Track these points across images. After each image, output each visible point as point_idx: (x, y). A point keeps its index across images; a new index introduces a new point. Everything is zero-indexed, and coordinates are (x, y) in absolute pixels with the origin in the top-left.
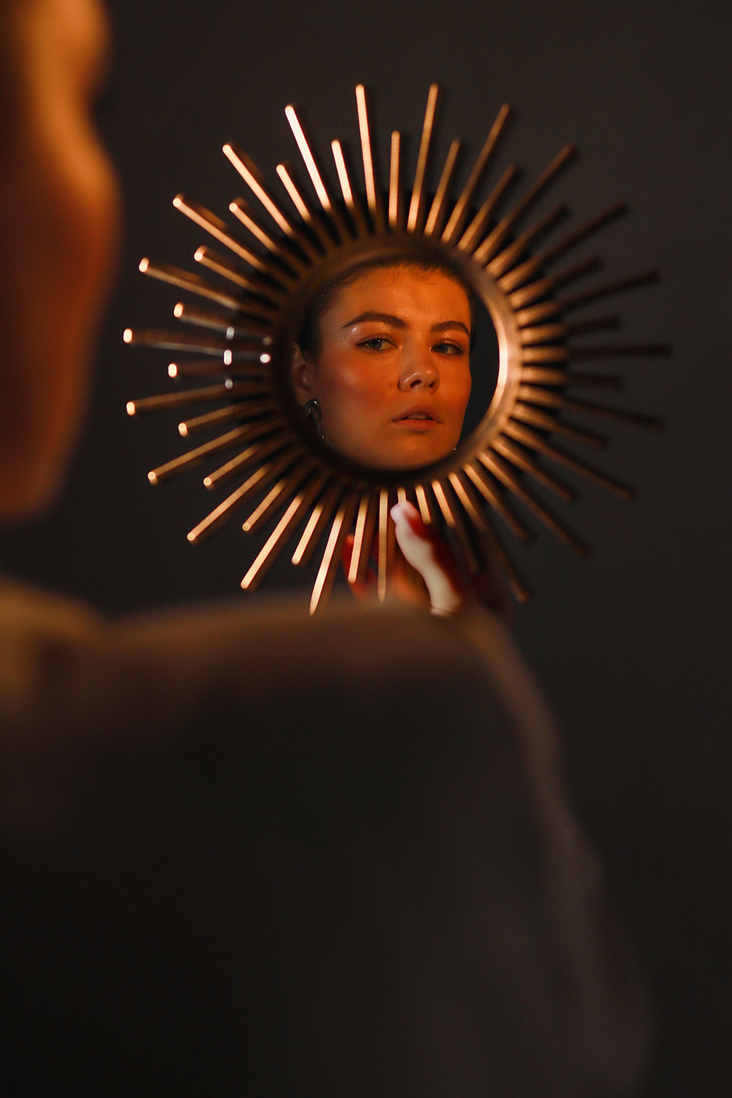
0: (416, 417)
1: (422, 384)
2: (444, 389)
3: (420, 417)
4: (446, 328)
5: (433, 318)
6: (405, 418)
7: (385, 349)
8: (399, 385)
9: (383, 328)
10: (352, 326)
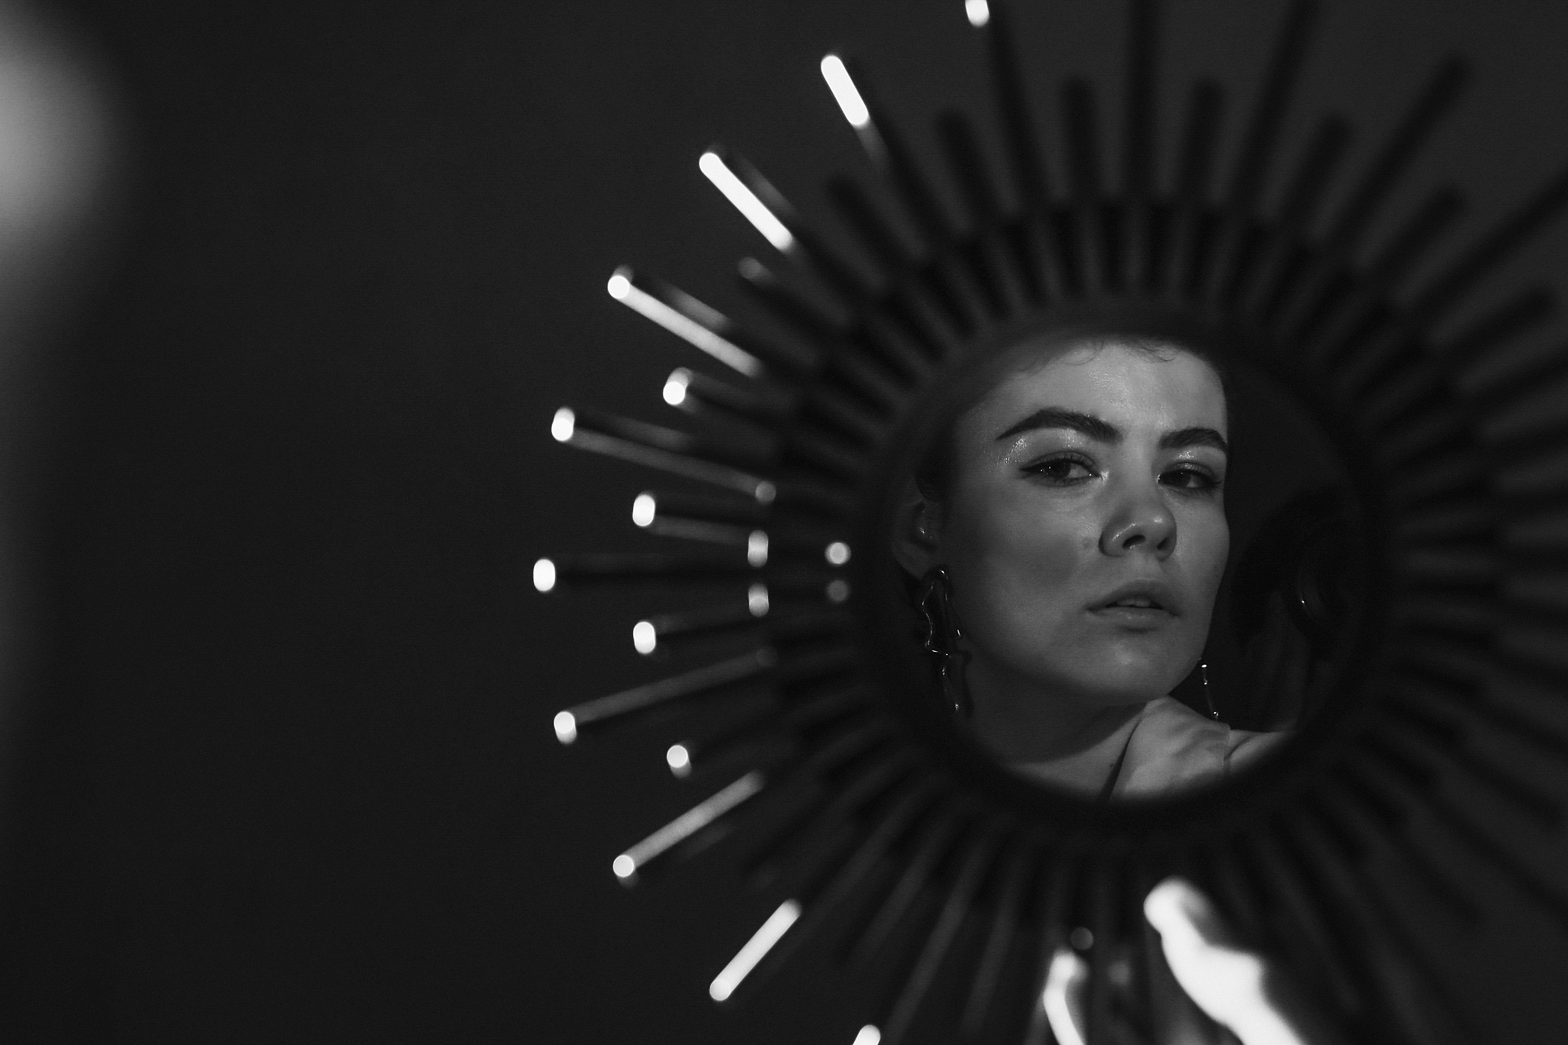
0: (1132, 602)
1: (1147, 542)
2: (1181, 551)
3: (1140, 603)
4: (1187, 441)
5: (1165, 422)
6: (1113, 603)
7: (1077, 479)
8: (1102, 543)
9: (1071, 438)
10: (1016, 435)
